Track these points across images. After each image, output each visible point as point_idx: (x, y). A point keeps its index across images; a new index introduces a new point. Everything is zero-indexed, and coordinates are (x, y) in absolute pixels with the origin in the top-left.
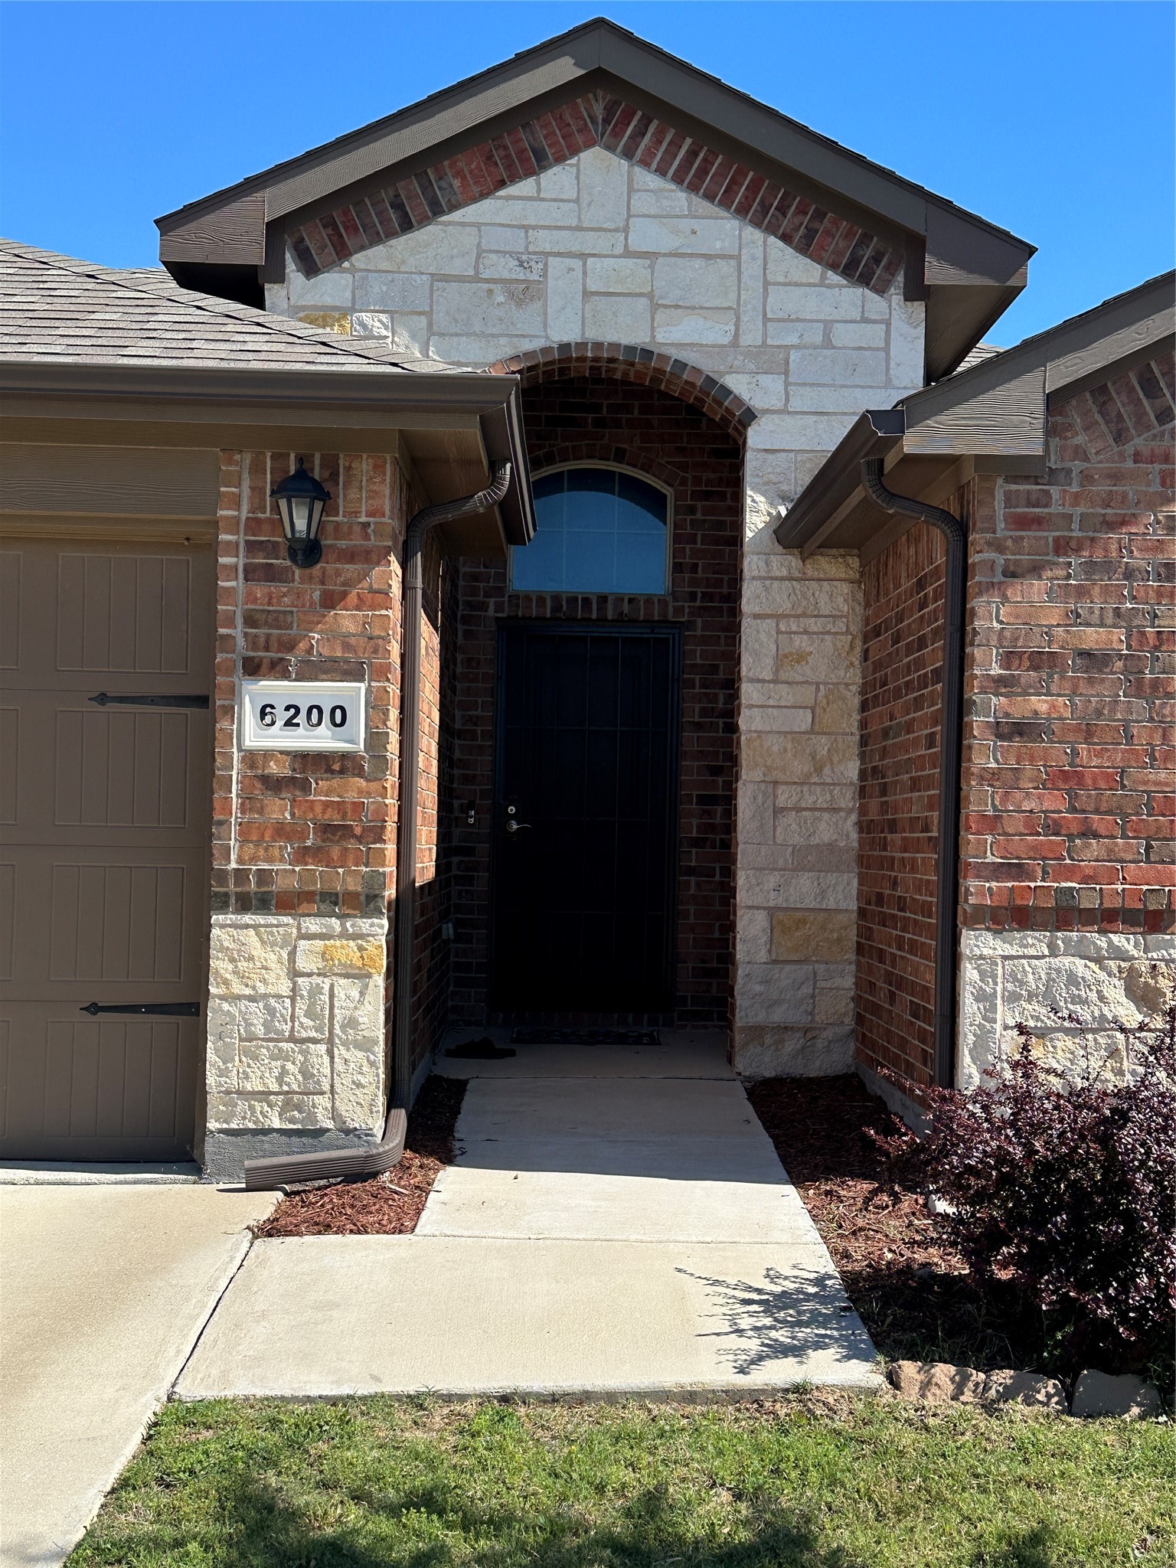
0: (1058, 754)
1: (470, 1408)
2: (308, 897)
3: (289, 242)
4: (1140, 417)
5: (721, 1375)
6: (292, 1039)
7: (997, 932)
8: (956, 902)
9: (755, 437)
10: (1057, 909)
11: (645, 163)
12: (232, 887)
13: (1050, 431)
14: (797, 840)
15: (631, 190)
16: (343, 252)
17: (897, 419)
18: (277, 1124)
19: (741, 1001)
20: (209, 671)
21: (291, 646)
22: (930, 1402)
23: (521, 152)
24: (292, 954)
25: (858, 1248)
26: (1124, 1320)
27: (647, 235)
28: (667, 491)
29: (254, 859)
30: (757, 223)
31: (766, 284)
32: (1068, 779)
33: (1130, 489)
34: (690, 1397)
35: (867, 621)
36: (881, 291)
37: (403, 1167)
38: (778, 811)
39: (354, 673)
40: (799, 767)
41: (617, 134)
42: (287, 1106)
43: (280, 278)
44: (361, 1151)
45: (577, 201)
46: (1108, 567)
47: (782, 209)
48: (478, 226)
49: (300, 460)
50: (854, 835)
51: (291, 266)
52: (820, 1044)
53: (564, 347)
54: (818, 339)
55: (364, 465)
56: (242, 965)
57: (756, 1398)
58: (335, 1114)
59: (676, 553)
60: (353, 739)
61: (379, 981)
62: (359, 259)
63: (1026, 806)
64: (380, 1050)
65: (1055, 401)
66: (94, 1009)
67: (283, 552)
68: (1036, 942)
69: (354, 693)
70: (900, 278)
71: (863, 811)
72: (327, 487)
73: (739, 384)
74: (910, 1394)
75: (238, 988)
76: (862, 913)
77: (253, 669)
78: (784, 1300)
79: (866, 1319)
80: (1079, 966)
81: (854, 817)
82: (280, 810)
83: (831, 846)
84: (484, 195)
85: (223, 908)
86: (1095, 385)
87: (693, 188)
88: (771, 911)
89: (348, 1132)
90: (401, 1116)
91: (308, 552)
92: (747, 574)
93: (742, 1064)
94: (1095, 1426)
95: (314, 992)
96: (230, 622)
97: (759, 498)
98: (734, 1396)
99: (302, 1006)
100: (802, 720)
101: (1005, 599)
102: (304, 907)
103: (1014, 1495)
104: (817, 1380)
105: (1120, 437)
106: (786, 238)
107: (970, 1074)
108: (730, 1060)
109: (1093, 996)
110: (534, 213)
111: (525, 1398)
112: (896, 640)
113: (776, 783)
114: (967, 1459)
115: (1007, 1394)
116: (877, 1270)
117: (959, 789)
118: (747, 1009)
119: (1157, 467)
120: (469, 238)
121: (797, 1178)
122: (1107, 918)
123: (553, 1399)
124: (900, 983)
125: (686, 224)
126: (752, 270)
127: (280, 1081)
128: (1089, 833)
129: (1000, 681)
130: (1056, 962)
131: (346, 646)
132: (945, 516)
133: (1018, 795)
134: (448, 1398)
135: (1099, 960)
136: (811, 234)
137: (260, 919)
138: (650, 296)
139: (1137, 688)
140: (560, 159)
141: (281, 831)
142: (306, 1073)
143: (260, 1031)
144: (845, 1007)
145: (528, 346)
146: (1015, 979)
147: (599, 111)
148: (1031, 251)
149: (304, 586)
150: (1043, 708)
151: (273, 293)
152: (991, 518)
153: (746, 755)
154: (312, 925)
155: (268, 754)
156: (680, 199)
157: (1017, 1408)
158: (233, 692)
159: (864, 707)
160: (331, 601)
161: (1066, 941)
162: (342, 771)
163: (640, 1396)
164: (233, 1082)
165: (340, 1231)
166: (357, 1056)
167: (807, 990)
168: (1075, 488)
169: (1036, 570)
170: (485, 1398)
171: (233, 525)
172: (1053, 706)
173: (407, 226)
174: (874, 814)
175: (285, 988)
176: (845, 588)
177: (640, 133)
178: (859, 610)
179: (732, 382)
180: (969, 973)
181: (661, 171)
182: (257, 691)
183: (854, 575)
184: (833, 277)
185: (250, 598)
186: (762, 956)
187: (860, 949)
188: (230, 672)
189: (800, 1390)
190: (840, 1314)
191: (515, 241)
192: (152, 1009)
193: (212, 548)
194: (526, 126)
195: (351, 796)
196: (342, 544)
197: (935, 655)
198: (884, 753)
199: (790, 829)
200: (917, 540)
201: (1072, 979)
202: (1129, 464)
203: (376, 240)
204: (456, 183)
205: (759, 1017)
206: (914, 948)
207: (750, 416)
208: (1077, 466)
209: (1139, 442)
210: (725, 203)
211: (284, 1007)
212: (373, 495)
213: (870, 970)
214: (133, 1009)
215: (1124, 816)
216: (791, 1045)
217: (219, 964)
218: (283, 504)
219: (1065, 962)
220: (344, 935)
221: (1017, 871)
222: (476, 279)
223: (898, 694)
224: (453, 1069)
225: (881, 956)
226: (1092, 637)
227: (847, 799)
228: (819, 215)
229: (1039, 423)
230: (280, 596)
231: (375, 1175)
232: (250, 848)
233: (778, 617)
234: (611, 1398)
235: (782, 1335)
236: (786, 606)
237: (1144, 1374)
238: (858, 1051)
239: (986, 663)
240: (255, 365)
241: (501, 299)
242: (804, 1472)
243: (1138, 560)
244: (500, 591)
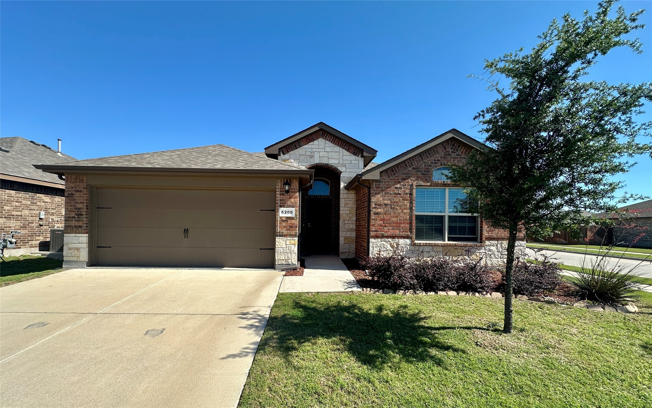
0: (382, 217)
1: (314, 293)
2: (288, 235)
3: (281, 150)
4: (391, 174)
5: (343, 290)
6: (286, 253)
7: (374, 239)
8: (369, 235)
9: (342, 175)
10: (382, 236)
11: (327, 140)
12: (278, 234)
13: (380, 176)
14: (348, 228)
15: (325, 143)
16: (288, 152)
17: (361, 175)
18: (284, 263)
19: (340, 249)
20: (275, 207)
21: (285, 204)
22: (367, 292)
23: (311, 139)
24: (286, 242)
25: (357, 277)
26: (390, 283)
27: (327, 149)
28: (329, 182)
29: (281, 230)
30: (342, 148)
31: (343, 155)
32: (383, 220)
33: (390, 184)
34: (339, 292)
35: (357, 199)
36: (358, 156)
37: (300, 269)
38: (345, 224)
39: (293, 207)
40: (348, 218)
41: (323, 136)
42: (286, 261)
43: (280, 155)
44: (295, 267)
45: (318, 145)
46: (388, 193)
47: (345, 146)
48: (306, 148)
49: (287, 180)
50: (355, 227)
51: (281, 154)
52: (351, 254)
53: (317, 164)
54: (350, 162)
55: (295, 181)
56: (280, 243)
57: (347, 292)
58: (291, 262)
59: (331, 190)
60: (293, 215)
61: (297, 245)
62: (290, 153)
63: (378, 223)
64: (297, 254)
65: (381, 173)
66: (261, 249)
67: (284, 192)
68: (379, 240)
69: (293, 209)
70: (360, 155)
71: (356, 224)
72: (290, 183)
73: (339, 168)
74: (365, 292)
75: (279, 246)
76: (356, 237)
77: (281, 206)
78: (349, 282)
79: (359, 284)
80: (384, 243)
81: (355, 225)
82: (284, 224)
83: (352, 228)
84: (306, 144)
85: (277, 237)
86: (386, 171)
87: (333, 143)
88: (344, 237)
89: (293, 264)
90: (299, 262)
91: (287, 192)
92: (341, 193)
93: (340, 257)
94: (386, 295)
95: (289, 247)
96: (278, 201)
97: (342, 183)
98: (344, 292)
99: (287, 249)
100: (348, 212)
101: (375, 197)
102: (287, 236)
103: (377, 301)
104: (354, 290)
105: (389, 177)
106: (345, 150)
107: (371, 256)
108: (339, 257)
109: (386, 247)
110: (313, 147)
111: (320, 293)
112: (361, 202)
113: (345, 220)
114: (372, 298)
115: (376, 291)
116: (360, 279)
117: (369, 221)
118: (341, 250)
119: (394, 181)
120: (304, 150)
121: (349, 270)
122: (388, 237)
123: (323, 293)
124: (362, 246)
125: (332, 148)
126: (341, 154)
127: (285, 258)
128: (386, 226)
129: (374, 207)
130: (381, 242)
131: (292, 203)
132: (367, 187)
133: (377, 222)
134: (311, 293)
135: (387, 242)
136: (349, 149)
137: (282, 238)
138: (328, 157)
139: (391, 208)
140: (316, 140)
141: (284, 227)
142: (288, 257)
143: (282, 252)
144: (354, 249)
145: (312, 163)
146: (376, 245)
147: (321, 133)
148: (377, 151)
149: (287, 196)
150: (380, 211)
151: (279, 157)
152: (373, 187)
153: (341, 217)
154: (288, 238)
155: (283, 217)
156: (332, 145)
157: (377, 293)
158: (278, 209)
159: (356, 210)
160: (290, 198)
161: (383, 240)
162: (292, 219)
163: (333, 292)
164: (279, 258)
165: (294, 276)
166: (294, 255)
167: (349, 247)
168: (383, 183)
169: (379, 193)
170: (315, 293)
171: (278, 188)
172: (381, 211)
173: (296, 148)
174: (358, 224)
175: (285, 246)
176: (354, 195)
177: (326, 136)
178: (356, 198)
179: (338, 168)
180: (371, 244)
181: (329, 141)
182: (281, 209)
183: (355, 193)
184: (352, 154)
185: (280, 198)
186: (343, 243)
187: (356, 242)
188: (278, 207)
189: (352, 291)
190: (356, 284)
191: (310, 150)
192: (268, 249)
193: (275, 191)
194: (312, 135)
195: (293, 222)
196: (292, 191)
197: (366, 204)
198: (359, 216)
199: (347, 226)
200: (364, 189)
201: (383, 245)
202: (390, 180)
203: (292, 150)
204: (303, 143)
205: (343, 251)
206: (363, 241)
207: (341, 172)
208: (384, 180)
209: (391, 178)
210: (338, 145)
211: (285, 249)
212: (296, 184)
213: (357, 244)
214: (266, 249)
215: (390, 224)
216: (347, 254)
217: (277, 243)
218: (285, 186)
219: (383, 242)
220: (292, 240)
221: (377, 231)
222: (305, 155)
223: (361, 209)
224: (303, 258)
225: (359, 242)
226: (386, 202)
227: (354, 222)
228: (350, 147)
229: (379, 175)
230: (284, 197)
231: (297, 269)
232: (280, 229)
233: (345, 198)
234: (330, 292)
235: (349, 286)
236: (346, 197)
237: (392, 289)
238: (356, 255)
239: (373, 205)
240: (281, 169)
241: (308, 157)
242: (353, 299)
243: (391, 192)
244: (307, 195)
